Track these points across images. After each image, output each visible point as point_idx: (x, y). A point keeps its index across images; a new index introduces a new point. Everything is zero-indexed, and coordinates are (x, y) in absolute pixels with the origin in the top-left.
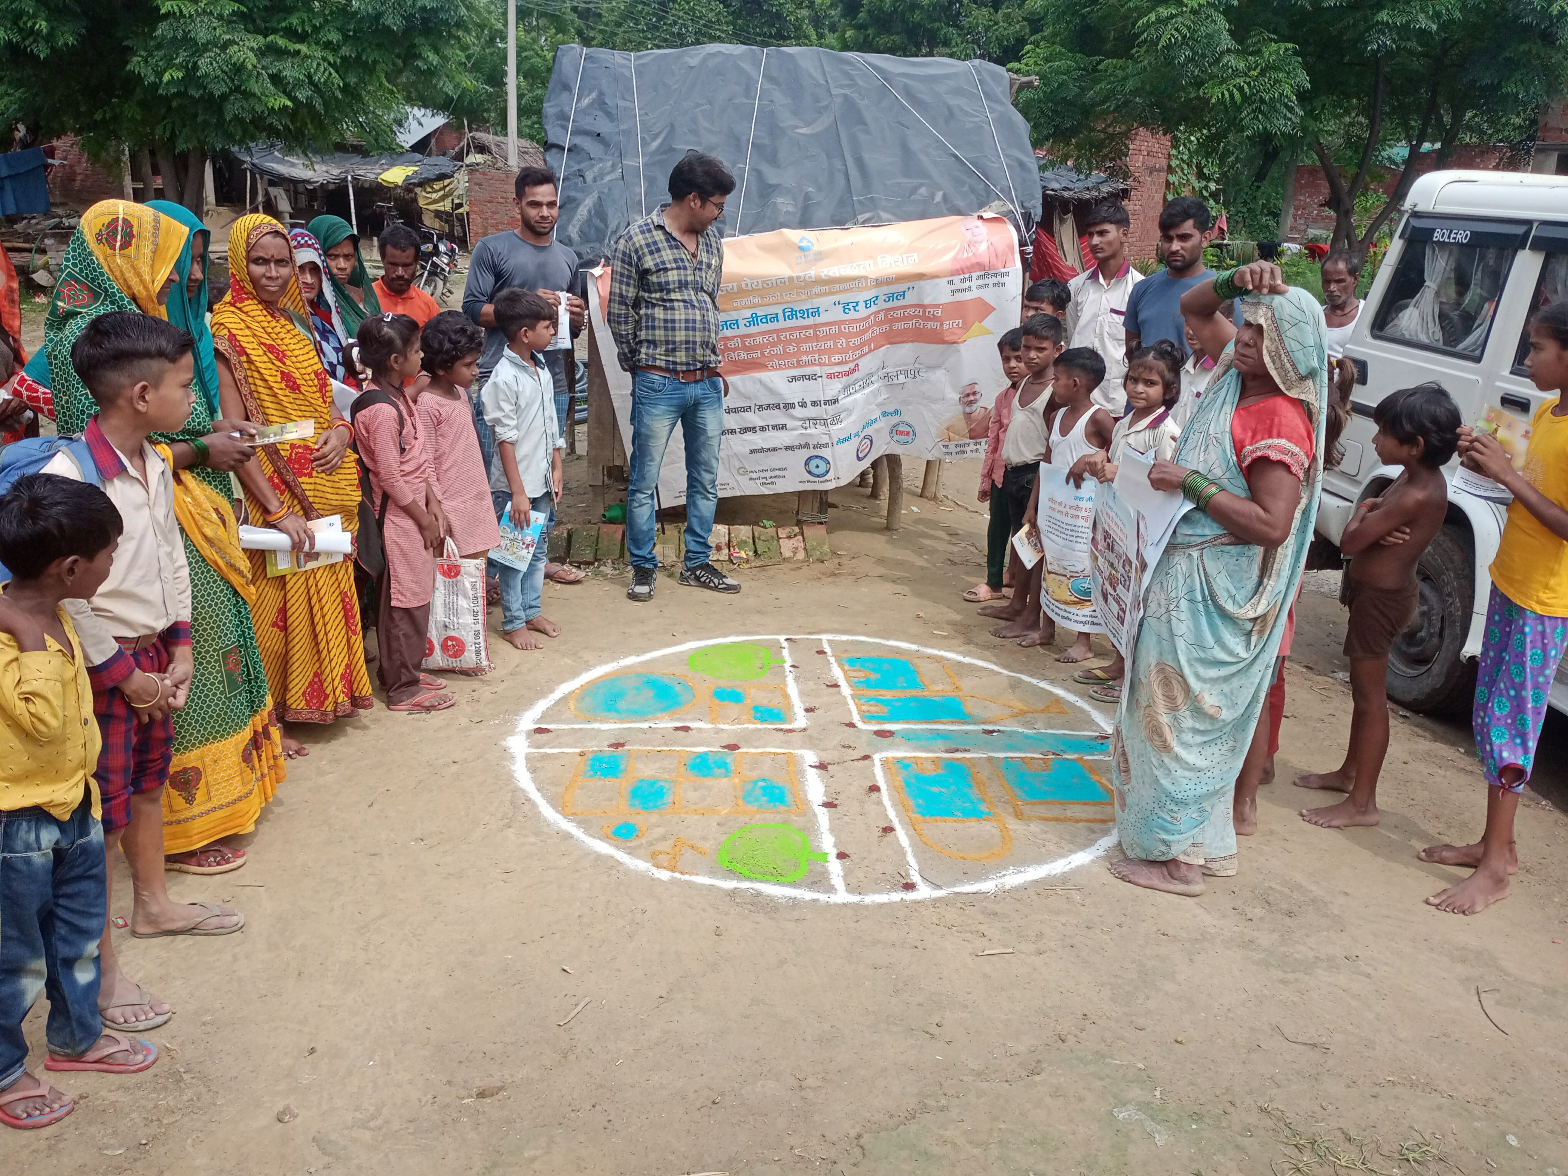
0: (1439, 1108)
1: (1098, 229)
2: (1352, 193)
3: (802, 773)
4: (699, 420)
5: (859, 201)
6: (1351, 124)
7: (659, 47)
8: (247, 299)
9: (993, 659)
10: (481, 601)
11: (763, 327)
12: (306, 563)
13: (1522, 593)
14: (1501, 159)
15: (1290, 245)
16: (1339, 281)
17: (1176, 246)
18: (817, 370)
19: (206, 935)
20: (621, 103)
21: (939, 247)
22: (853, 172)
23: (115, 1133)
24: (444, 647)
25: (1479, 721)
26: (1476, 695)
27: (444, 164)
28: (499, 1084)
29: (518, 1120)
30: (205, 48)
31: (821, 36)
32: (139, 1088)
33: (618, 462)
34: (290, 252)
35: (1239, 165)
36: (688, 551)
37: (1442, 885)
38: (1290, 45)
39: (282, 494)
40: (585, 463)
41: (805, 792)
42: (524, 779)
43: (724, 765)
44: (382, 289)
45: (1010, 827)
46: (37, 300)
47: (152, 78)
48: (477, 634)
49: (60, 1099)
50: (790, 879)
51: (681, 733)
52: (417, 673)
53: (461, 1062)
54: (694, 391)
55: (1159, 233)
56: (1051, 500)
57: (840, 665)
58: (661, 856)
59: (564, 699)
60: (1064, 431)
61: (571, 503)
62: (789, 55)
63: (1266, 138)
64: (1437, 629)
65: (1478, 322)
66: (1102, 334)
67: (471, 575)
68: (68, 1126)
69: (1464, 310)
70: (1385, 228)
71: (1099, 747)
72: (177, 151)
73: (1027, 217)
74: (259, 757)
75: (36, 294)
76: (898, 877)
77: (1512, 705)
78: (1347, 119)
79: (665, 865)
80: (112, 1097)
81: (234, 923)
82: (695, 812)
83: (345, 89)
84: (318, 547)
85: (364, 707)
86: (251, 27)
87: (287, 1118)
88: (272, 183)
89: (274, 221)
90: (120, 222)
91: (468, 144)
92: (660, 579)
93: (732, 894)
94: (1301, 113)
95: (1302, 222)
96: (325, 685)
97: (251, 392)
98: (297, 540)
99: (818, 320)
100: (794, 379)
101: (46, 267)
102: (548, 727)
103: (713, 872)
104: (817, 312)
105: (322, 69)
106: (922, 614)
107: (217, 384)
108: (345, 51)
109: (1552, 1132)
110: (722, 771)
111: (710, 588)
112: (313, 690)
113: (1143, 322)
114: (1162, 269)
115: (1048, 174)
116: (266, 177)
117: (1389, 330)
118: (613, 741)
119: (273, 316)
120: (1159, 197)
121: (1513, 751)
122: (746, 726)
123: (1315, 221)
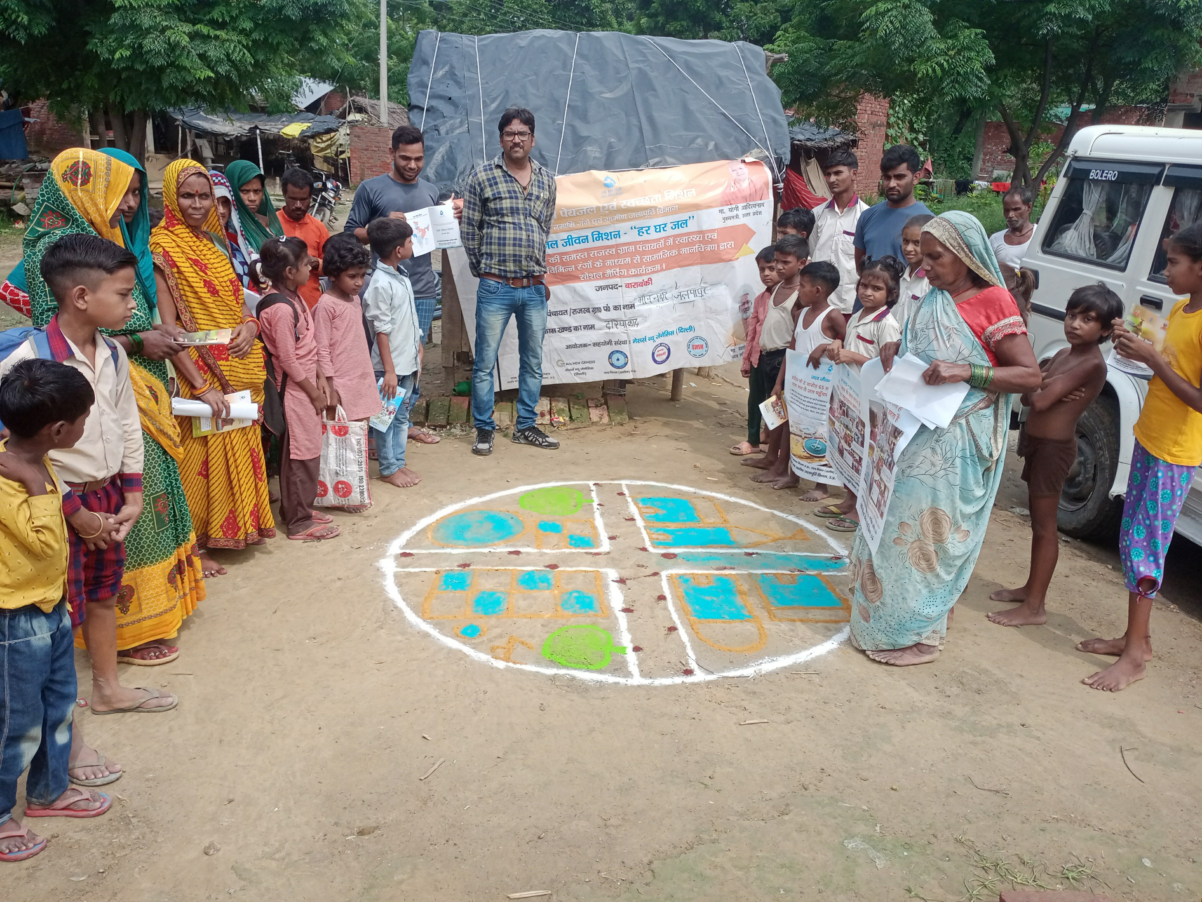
0: (1092, 838)
1: (835, 170)
2: (1028, 143)
3: (606, 586)
4: (527, 318)
5: (651, 149)
6: (1027, 89)
7: (496, 32)
8: (178, 224)
9: (753, 498)
10: (364, 453)
11: (577, 247)
12: (223, 426)
13: (1157, 447)
14: (1141, 116)
15: (981, 182)
16: (1016, 209)
17: (893, 183)
18: (618, 281)
19: (148, 712)
20: (467, 74)
21: (712, 184)
22: (646, 127)
23: (79, 865)
24: (336, 489)
25: (1124, 544)
26: (1122, 524)
27: (330, 121)
28: (375, 825)
29: (389, 852)
30: (148, 31)
31: (620, 24)
32: (98, 829)
33: (465, 349)
34: (211, 188)
35: (940, 122)
36: (519, 417)
37: (1094, 669)
38: (979, 31)
39: (205, 374)
40: (439, 350)
41: (609, 601)
42: (393, 591)
43: (547, 580)
44: (284, 217)
45: (766, 626)
46: (17, 225)
47: (107, 56)
48: (361, 479)
49: (34, 839)
50: (598, 667)
51: (514, 556)
52: (310, 511)
53: (345, 808)
54: (522, 294)
55: (880, 173)
56: (794, 378)
57: (636, 504)
58: (498, 650)
59: (424, 531)
60: (806, 325)
61: (429, 381)
62: (597, 38)
63: (962, 101)
64: (1091, 475)
65: (1123, 241)
66: (836, 250)
67: (357, 434)
68: (43, 859)
69: (1113, 232)
70: (1053, 169)
71: (834, 565)
72: (126, 112)
73: (779, 161)
74: (182, 579)
75: (15, 221)
76: (680, 665)
77: (1147, 532)
78: (1024, 85)
79: (502, 656)
80: (77, 836)
81: (169, 703)
82: (525, 616)
83: (256, 65)
84: (233, 414)
85: (269, 537)
86: (182, 17)
87: (211, 852)
88: (198, 136)
89: (199, 165)
90: (81, 164)
91: (350, 106)
92: (497, 437)
93: (553, 678)
94: (989, 82)
95: (989, 164)
96: (238, 519)
97: (181, 296)
98: (216, 409)
99: (619, 241)
100: (600, 288)
101: (23, 200)
102: (411, 552)
103: (538, 663)
104: (618, 235)
105: (238, 50)
106: (698, 465)
107: (154, 290)
108: (255, 36)
109: (1177, 856)
110: (545, 585)
111: (536, 445)
112: (229, 524)
113: (868, 241)
114: (883, 201)
115: (796, 129)
116: (194, 131)
117: (1055, 247)
118: (462, 562)
119: (197, 237)
120: (879, 146)
121: (1147, 566)
122: (564, 550)
123: (999, 164)
